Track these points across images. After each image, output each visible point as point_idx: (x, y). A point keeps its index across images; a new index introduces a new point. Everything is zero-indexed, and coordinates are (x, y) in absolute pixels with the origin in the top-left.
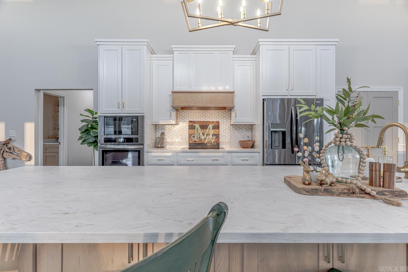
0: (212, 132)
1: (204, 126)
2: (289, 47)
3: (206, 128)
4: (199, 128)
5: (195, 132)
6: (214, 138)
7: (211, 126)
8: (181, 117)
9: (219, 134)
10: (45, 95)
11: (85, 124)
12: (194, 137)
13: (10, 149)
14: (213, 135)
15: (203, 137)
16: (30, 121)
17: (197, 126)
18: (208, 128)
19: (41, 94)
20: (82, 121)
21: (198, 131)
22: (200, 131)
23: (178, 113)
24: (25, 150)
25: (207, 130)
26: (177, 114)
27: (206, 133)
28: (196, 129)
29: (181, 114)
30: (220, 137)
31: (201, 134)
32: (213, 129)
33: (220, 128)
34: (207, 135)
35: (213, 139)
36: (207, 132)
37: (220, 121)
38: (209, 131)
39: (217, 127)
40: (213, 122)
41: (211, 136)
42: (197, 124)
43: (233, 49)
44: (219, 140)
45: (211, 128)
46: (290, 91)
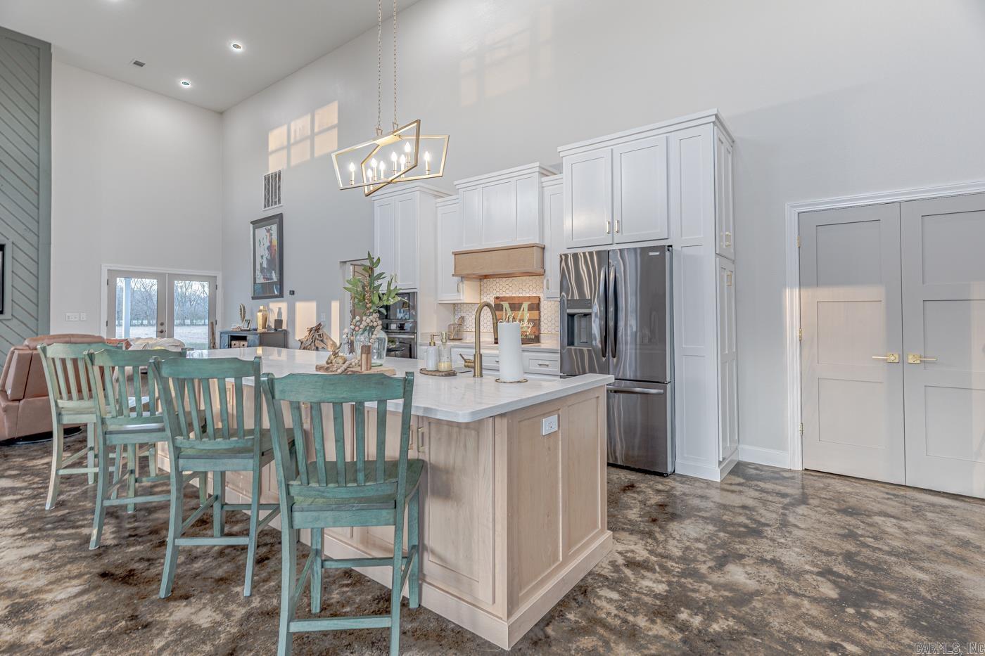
0: (527, 315)
2: (612, 150)
3: (519, 309)
4: (508, 309)
5: (502, 315)
6: (531, 326)
7: (525, 305)
8: (485, 290)
13: (319, 335)
14: (529, 321)
16: (335, 299)
17: (506, 305)
18: (522, 309)
21: (506, 314)
22: (510, 314)
23: (482, 283)
24: (332, 338)
25: (520, 312)
26: (481, 286)
27: (519, 318)
28: (504, 309)
29: (485, 285)
30: (542, 324)
31: (511, 319)
32: (528, 310)
33: (542, 309)
34: (520, 321)
35: (529, 327)
36: (520, 315)
37: (540, 295)
38: (523, 315)
41: (526, 323)
42: (505, 301)
43: (537, 169)
44: (539, 329)
45: (526, 309)
46: (615, 233)
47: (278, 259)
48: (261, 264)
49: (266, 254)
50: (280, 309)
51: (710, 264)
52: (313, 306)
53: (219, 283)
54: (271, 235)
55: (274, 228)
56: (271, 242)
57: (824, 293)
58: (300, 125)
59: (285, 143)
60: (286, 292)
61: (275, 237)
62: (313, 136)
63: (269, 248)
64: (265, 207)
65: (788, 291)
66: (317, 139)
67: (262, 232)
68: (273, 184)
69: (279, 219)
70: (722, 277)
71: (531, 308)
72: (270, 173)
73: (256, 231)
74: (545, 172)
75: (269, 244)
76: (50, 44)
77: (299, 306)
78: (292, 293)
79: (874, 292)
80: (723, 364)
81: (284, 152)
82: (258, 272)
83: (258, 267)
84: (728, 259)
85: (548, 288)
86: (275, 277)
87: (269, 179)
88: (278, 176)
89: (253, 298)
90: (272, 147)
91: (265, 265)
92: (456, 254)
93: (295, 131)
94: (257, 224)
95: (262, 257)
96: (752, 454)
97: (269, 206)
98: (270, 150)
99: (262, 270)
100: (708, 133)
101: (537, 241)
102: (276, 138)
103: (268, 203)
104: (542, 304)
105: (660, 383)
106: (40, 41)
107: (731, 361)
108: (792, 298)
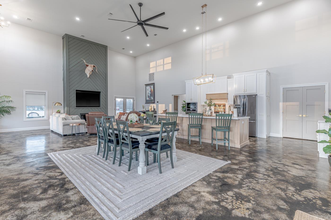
0: (222, 108)
1: (219, 106)
2: (245, 76)
3: (220, 106)
4: (218, 106)
7: (222, 105)
9: (225, 109)
10: (174, 96)
11: (183, 105)
12: (216, 109)
14: (223, 109)
15: (219, 110)
16: (170, 104)
17: (217, 105)
19: (173, 96)
20: (182, 104)
22: (218, 107)
30: (226, 109)
31: (218, 108)
33: (226, 106)
37: (226, 103)
38: (221, 108)
39: (224, 106)
40: (223, 104)
41: (222, 109)
43: (227, 77)
44: (225, 111)
45: (222, 106)
46: (245, 92)
47: (153, 94)
48: (148, 95)
49: (150, 92)
50: (154, 106)
51: (265, 98)
52: (164, 105)
53: (135, 99)
54: (151, 88)
55: (152, 86)
56: (151, 90)
57: (288, 103)
58: (160, 62)
59: (155, 66)
60: (156, 102)
61: (152, 89)
62: (164, 65)
63: (151, 91)
64: (149, 81)
65: (280, 103)
66: (165, 66)
67: (148, 87)
68: (152, 76)
69: (153, 84)
70: (267, 100)
71: (223, 106)
72: (150, 73)
73: (147, 87)
74: (228, 78)
75: (150, 90)
76: (107, 46)
77: (160, 105)
78: (158, 102)
79: (297, 103)
80: (267, 117)
81: (155, 68)
82: (147, 97)
83: (147, 96)
84: (269, 97)
85: (229, 102)
86: (152, 98)
87: (150, 75)
88: (153, 74)
89: (145, 103)
90: (151, 66)
91: (149, 95)
92: (206, 94)
93: (158, 63)
94: (147, 85)
95: (148, 93)
96: (272, 135)
97: (150, 81)
98: (151, 67)
99: (148, 96)
100: (265, 74)
101: (226, 92)
102: (152, 64)
103: (150, 80)
104: (226, 105)
105: (255, 120)
106: (105, 46)
107: (269, 116)
108: (281, 104)
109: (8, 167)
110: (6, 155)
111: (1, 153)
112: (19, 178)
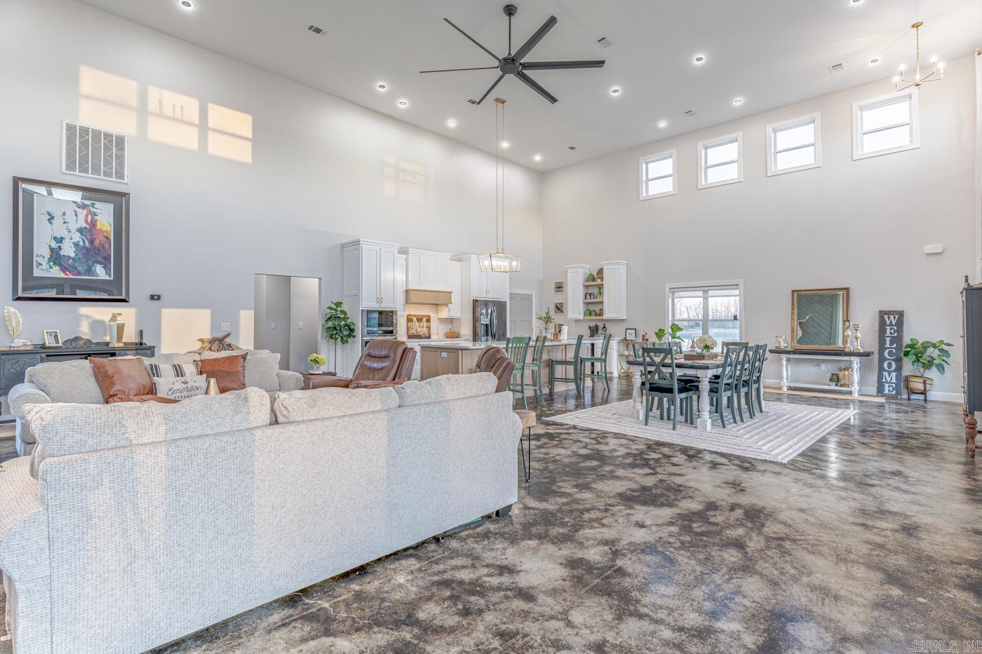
1: (419, 319)
7: (424, 319)
9: (430, 326)
12: (412, 329)
14: (426, 327)
15: (419, 330)
17: (414, 319)
22: (417, 324)
25: (422, 323)
32: (426, 322)
33: (431, 322)
34: (422, 327)
35: (426, 330)
37: (431, 315)
39: (429, 320)
40: (426, 316)
46: (488, 294)
54: (93, 214)
64: (70, 168)
68: (98, 146)
88: (116, 140)
90: (88, 89)
97: (84, 171)
109: (901, 470)
110: (888, 507)
111: (897, 527)
112: (894, 448)
